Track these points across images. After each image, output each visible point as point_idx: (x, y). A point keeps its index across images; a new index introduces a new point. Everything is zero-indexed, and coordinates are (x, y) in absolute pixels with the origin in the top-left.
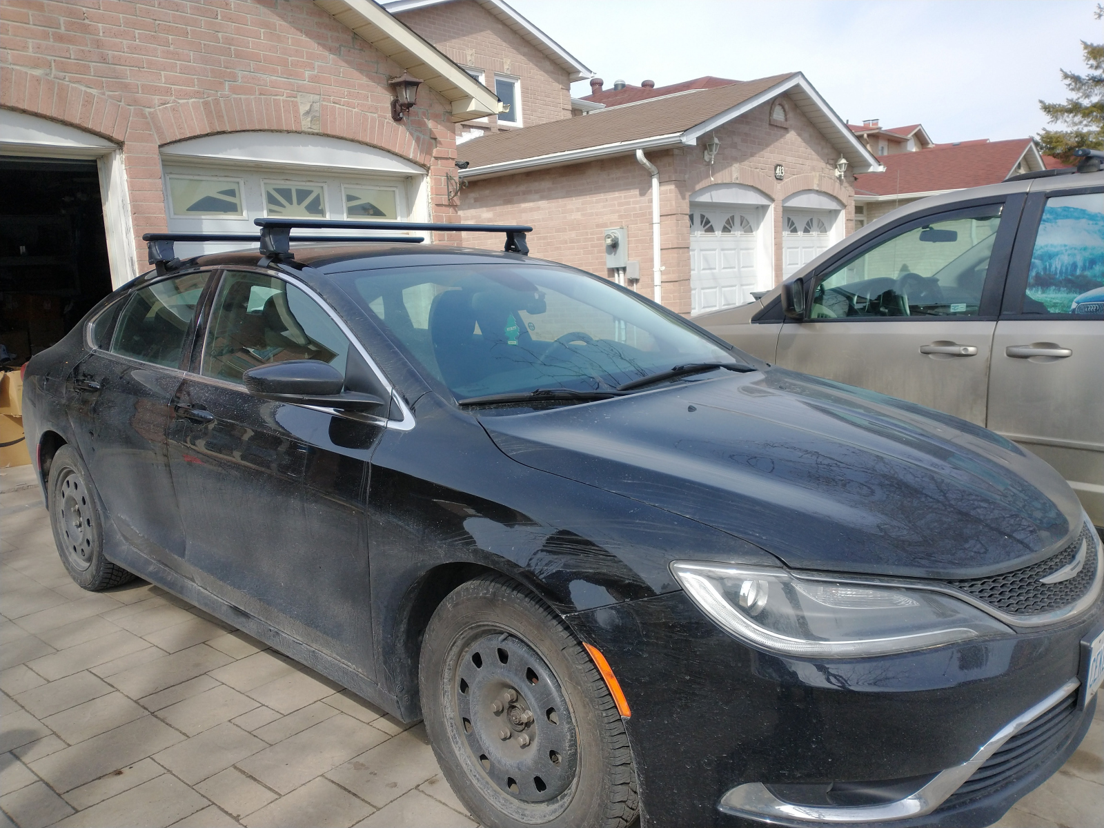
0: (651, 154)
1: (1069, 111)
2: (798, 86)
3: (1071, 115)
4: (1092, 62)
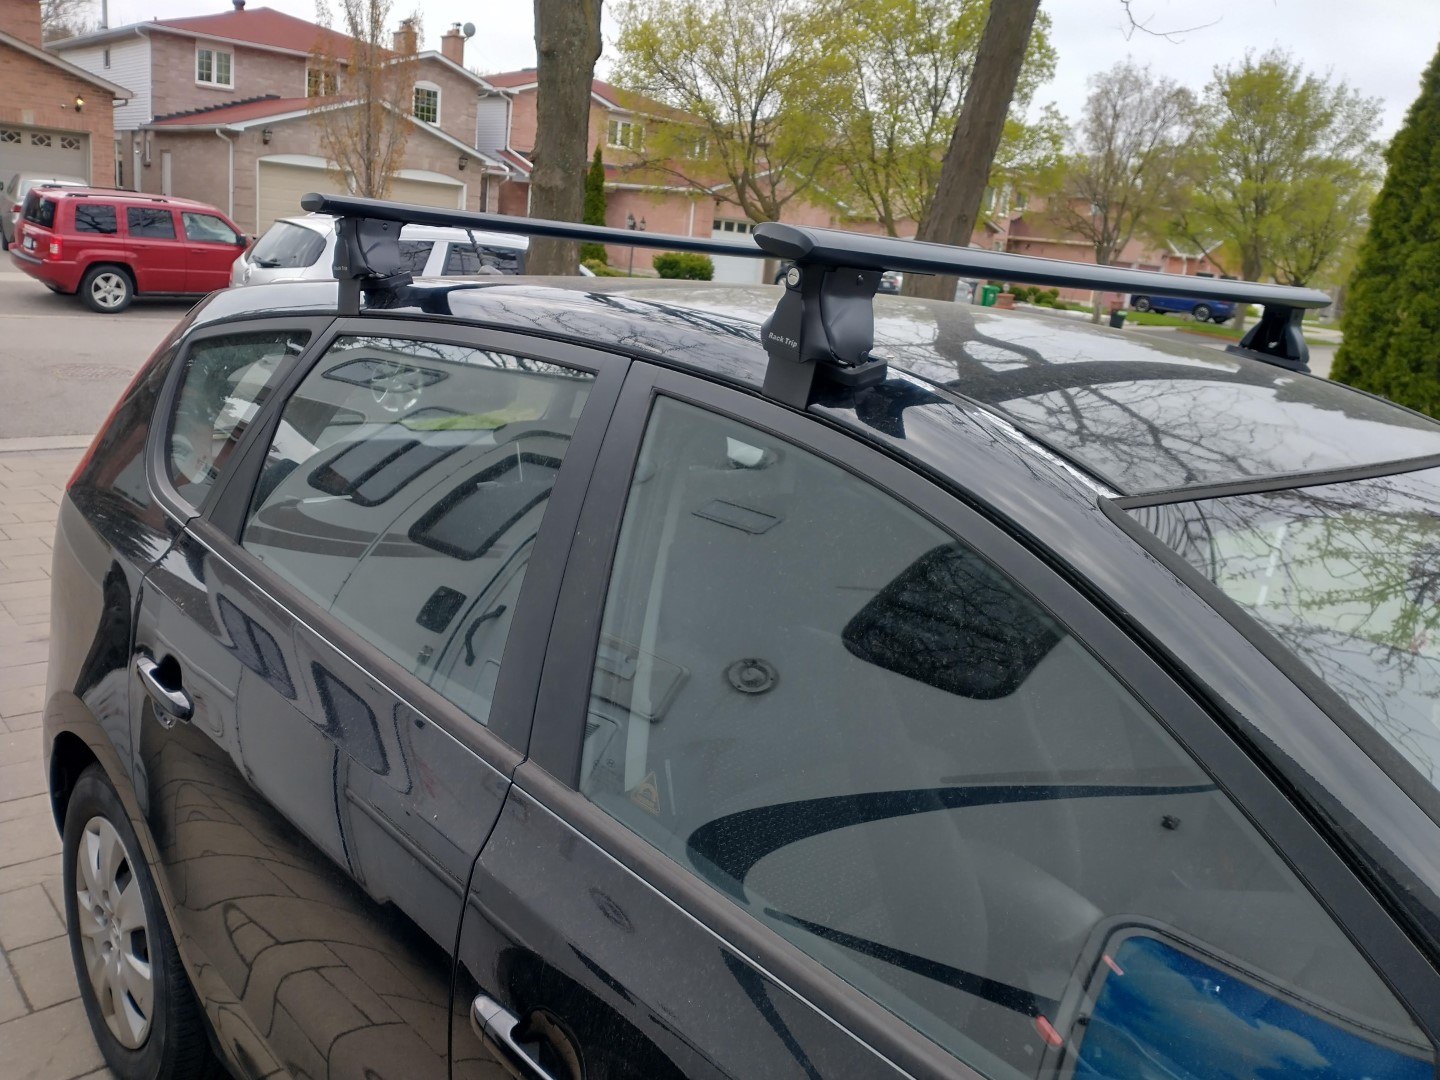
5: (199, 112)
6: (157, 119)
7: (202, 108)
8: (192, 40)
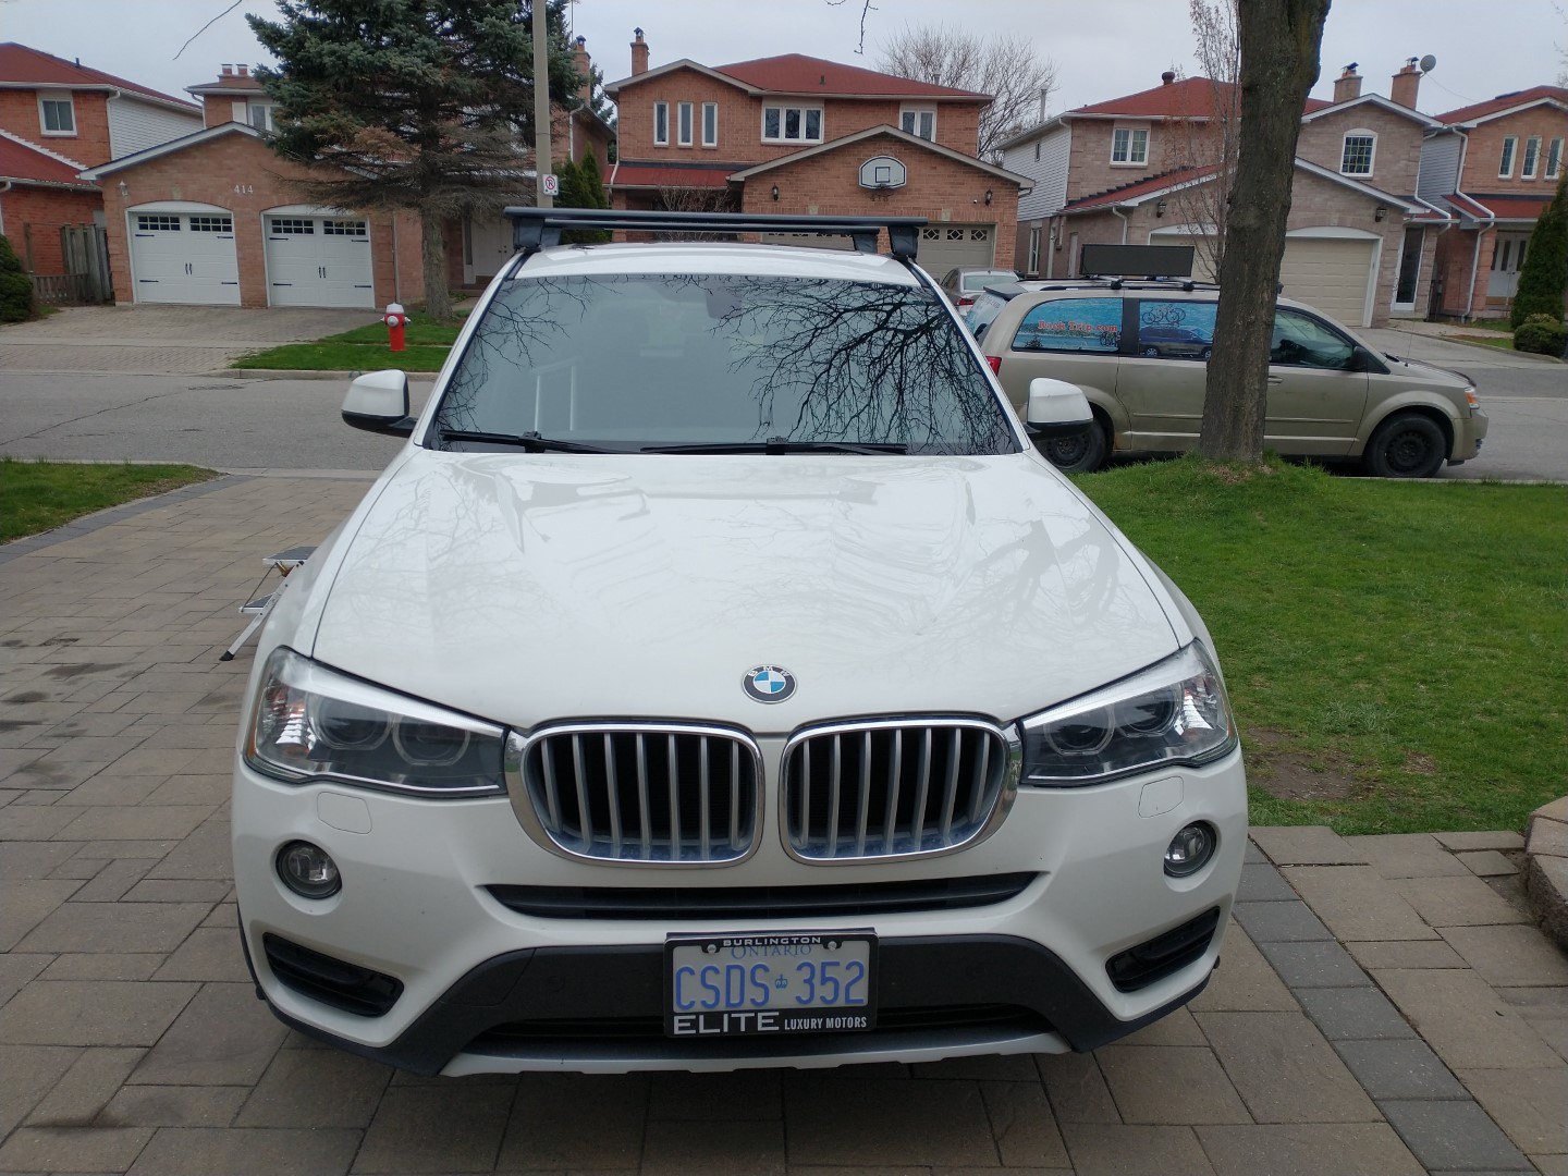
5: (1110, 192)
6: (1070, 203)
7: (1114, 188)
8: (1111, 122)
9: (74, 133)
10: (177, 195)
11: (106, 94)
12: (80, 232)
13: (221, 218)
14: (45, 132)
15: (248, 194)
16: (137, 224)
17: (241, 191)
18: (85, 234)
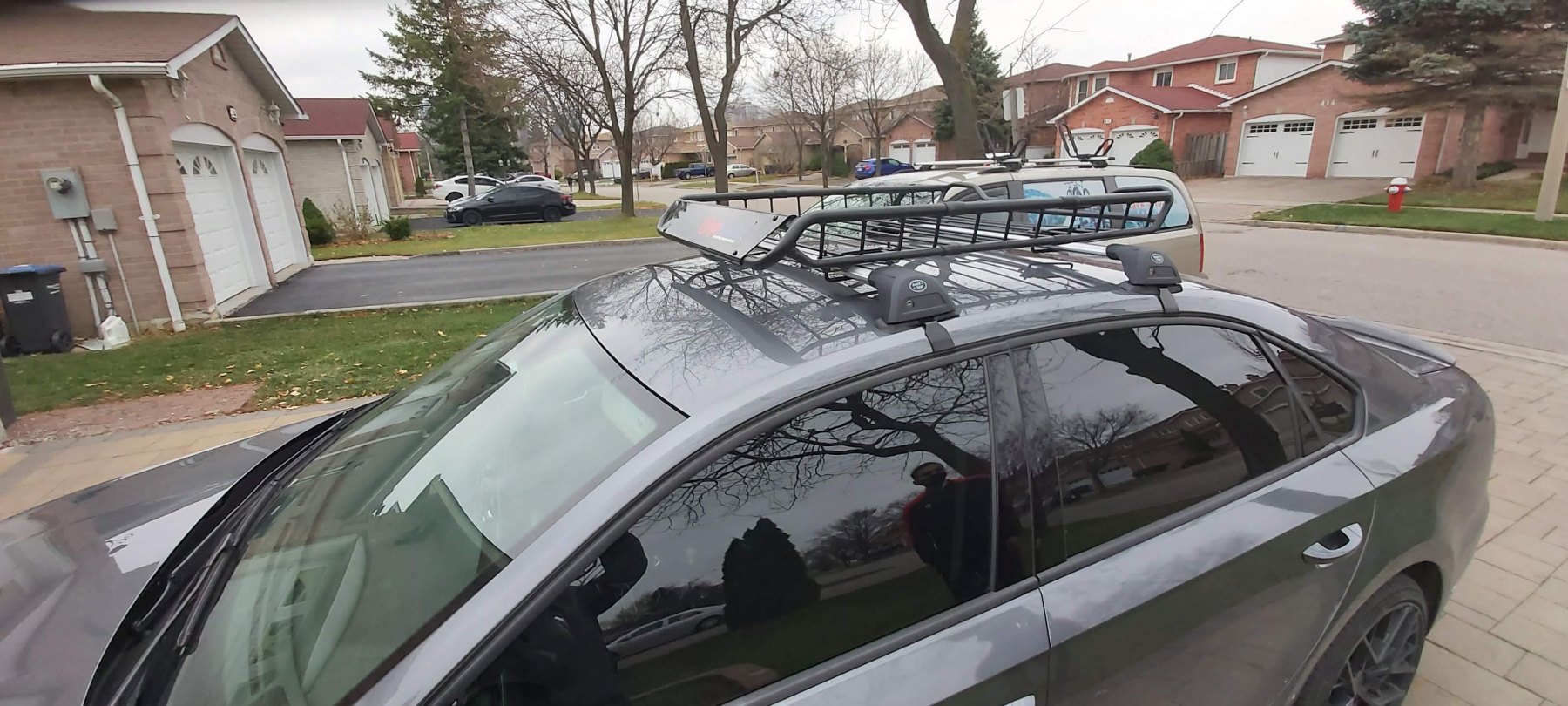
0: (107, 80)
1: (384, 81)
2: (237, 29)
3: (386, 85)
4: (394, 47)
9: (1234, 80)
10: (1279, 111)
11: (1260, 54)
12: (1215, 139)
13: (1307, 122)
14: (1217, 82)
15: (1330, 105)
16: (1250, 129)
17: (1325, 104)
18: (1219, 138)
